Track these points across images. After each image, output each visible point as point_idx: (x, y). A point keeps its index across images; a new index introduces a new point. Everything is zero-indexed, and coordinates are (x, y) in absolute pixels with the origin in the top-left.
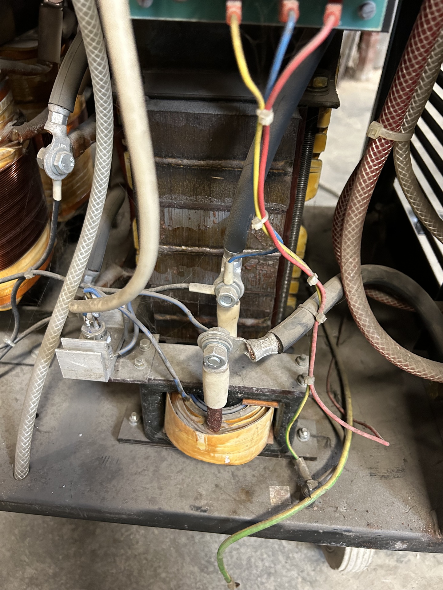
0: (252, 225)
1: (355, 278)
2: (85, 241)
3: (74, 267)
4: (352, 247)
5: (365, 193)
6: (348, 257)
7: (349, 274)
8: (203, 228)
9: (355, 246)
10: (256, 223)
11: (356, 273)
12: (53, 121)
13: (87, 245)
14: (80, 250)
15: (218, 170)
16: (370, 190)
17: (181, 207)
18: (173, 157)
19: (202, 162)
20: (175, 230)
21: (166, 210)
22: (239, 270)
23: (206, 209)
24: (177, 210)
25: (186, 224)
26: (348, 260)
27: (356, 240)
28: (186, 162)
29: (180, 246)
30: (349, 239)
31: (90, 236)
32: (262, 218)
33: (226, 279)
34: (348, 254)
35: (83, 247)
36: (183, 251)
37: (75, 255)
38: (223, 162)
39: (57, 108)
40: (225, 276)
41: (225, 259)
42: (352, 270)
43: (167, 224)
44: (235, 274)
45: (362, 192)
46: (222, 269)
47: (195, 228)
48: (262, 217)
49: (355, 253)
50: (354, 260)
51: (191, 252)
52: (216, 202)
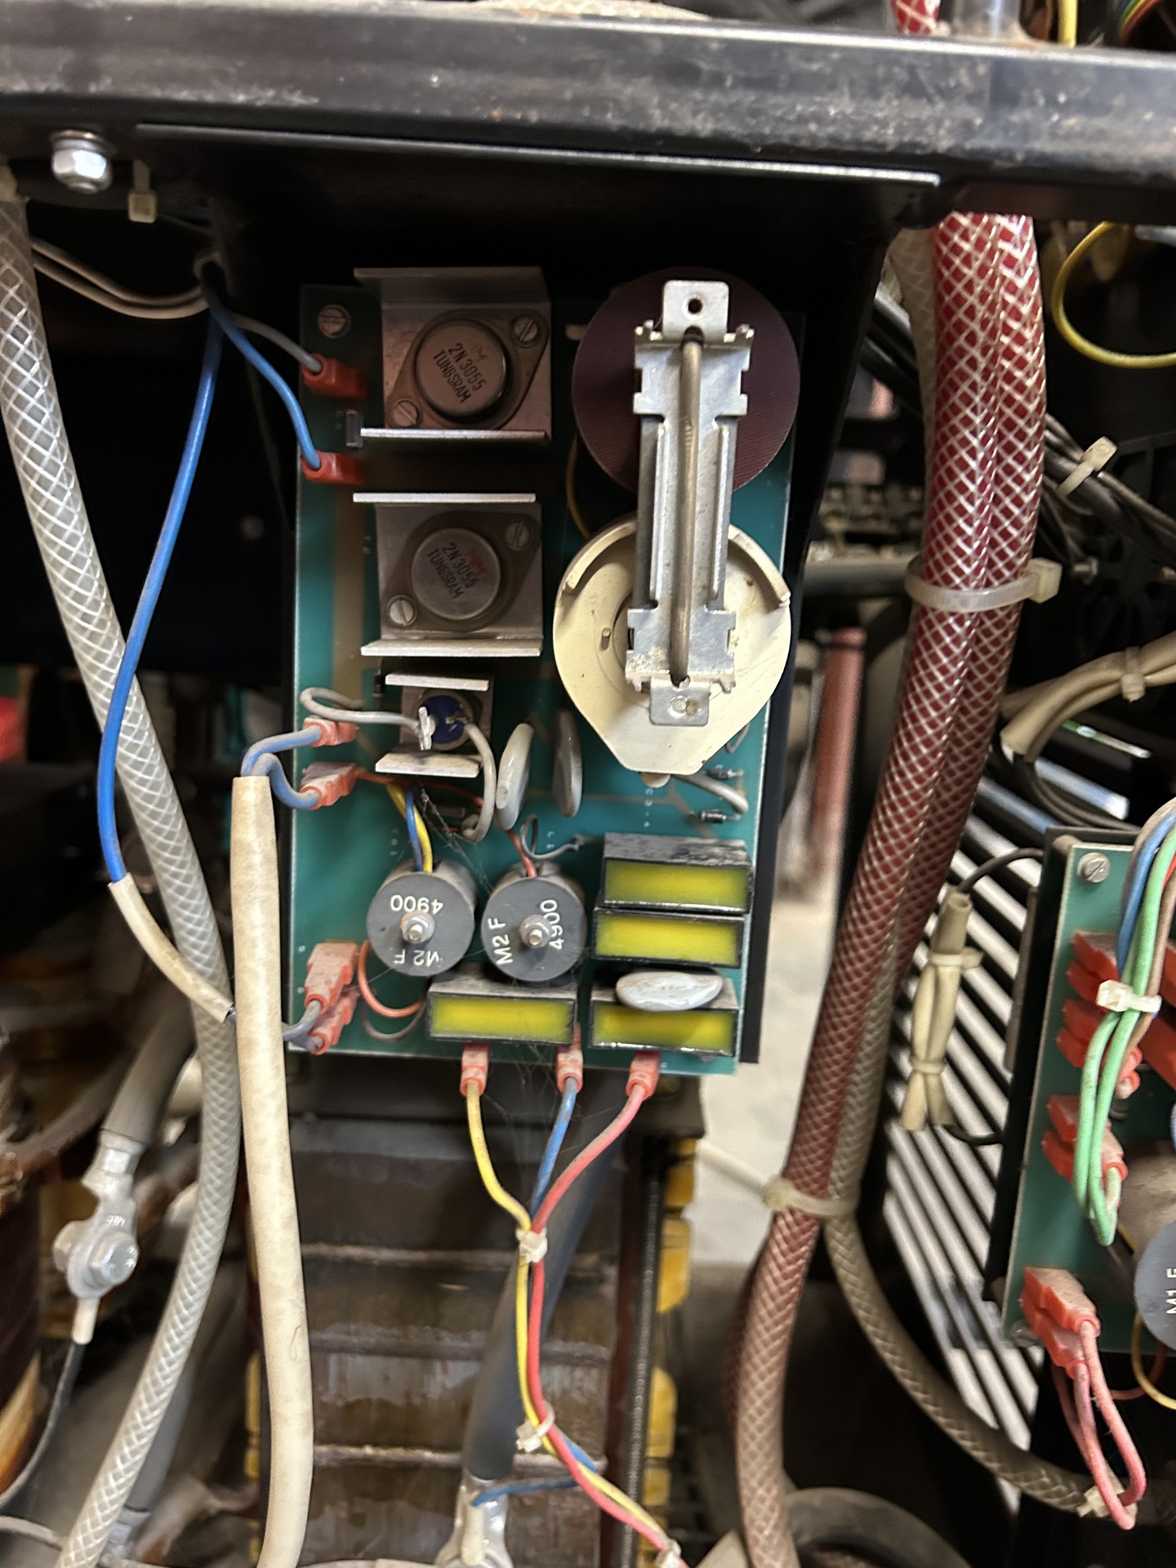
0: (518, 1442)
1: (775, 1541)
2: (130, 1443)
3: (92, 1512)
4: (760, 1458)
5: (777, 1324)
6: (754, 1483)
7: (761, 1530)
8: (417, 1401)
9: (767, 1456)
10: (526, 1437)
11: (775, 1528)
12: (106, 1168)
13: (133, 1453)
14: (115, 1466)
15: (453, 1272)
16: (785, 1317)
17: (369, 1352)
18: (357, 1243)
19: (420, 1256)
20: (350, 1407)
21: (333, 1360)
22: (499, 1524)
23: (426, 1356)
24: (360, 1360)
25: (377, 1393)
26: (754, 1491)
27: (768, 1438)
28: (386, 1255)
29: (360, 1444)
30: (753, 1438)
31: (144, 1429)
32: (541, 1422)
33: (466, 1552)
34: (753, 1475)
35: (123, 1459)
36: (367, 1459)
37: (100, 1479)
38: (466, 1257)
39: (119, 1142)
40: (465, 1542)
41: (465, 1494)
42: (767, 1520)
43: (333, 1391)
44: (488, 1534)
45: (769, 1322)
46: (458, 1522)
47: (399, 1402)
48: (541, 1420)
49: (768, 1473)
50: (769, 1490)
51: (387, 1462)
52: (449, 1341)
